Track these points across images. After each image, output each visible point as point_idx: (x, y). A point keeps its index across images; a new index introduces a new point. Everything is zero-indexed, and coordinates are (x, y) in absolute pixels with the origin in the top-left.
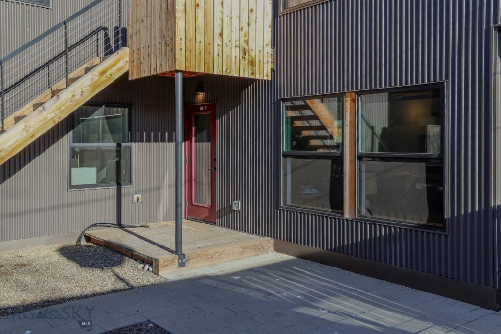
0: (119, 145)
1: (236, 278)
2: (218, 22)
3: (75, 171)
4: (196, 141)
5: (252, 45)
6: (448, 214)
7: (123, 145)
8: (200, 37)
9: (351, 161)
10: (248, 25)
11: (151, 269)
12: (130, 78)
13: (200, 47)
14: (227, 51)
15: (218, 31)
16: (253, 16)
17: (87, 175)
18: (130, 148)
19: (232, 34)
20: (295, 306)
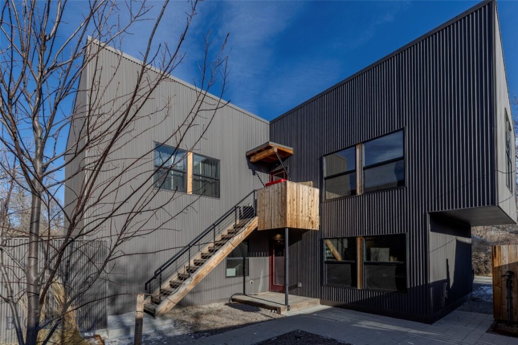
0: (244, 259)
1: (316, 315)
2: (301, 206)
3: (228, 270)
4: (275, 256)
5: (312, 215)
6: (409, 287)
7: (246, 258)
8: (295, 213)
9: (360, 265)
10: (311, 207)
11: (276, 312)
12: (259, 229)
13: (295, 217)
14: (304, 218)
15: (301, 210)
16: (313, 203)
17: (232, 272)
18: (248, 260)
19: (306, 211)
20: (352, 323)
